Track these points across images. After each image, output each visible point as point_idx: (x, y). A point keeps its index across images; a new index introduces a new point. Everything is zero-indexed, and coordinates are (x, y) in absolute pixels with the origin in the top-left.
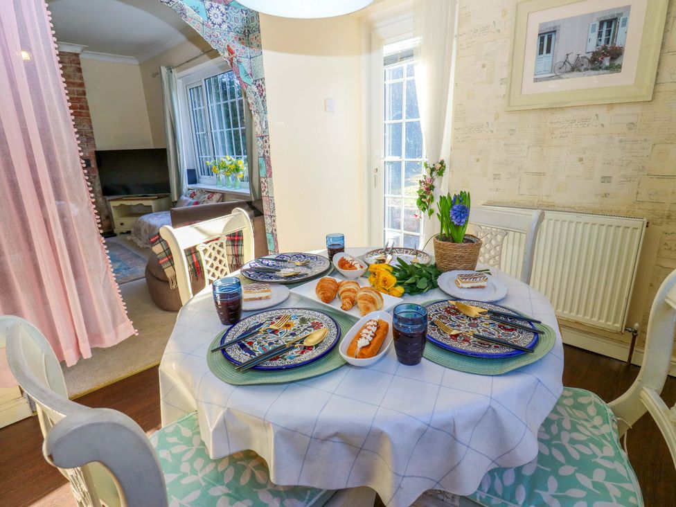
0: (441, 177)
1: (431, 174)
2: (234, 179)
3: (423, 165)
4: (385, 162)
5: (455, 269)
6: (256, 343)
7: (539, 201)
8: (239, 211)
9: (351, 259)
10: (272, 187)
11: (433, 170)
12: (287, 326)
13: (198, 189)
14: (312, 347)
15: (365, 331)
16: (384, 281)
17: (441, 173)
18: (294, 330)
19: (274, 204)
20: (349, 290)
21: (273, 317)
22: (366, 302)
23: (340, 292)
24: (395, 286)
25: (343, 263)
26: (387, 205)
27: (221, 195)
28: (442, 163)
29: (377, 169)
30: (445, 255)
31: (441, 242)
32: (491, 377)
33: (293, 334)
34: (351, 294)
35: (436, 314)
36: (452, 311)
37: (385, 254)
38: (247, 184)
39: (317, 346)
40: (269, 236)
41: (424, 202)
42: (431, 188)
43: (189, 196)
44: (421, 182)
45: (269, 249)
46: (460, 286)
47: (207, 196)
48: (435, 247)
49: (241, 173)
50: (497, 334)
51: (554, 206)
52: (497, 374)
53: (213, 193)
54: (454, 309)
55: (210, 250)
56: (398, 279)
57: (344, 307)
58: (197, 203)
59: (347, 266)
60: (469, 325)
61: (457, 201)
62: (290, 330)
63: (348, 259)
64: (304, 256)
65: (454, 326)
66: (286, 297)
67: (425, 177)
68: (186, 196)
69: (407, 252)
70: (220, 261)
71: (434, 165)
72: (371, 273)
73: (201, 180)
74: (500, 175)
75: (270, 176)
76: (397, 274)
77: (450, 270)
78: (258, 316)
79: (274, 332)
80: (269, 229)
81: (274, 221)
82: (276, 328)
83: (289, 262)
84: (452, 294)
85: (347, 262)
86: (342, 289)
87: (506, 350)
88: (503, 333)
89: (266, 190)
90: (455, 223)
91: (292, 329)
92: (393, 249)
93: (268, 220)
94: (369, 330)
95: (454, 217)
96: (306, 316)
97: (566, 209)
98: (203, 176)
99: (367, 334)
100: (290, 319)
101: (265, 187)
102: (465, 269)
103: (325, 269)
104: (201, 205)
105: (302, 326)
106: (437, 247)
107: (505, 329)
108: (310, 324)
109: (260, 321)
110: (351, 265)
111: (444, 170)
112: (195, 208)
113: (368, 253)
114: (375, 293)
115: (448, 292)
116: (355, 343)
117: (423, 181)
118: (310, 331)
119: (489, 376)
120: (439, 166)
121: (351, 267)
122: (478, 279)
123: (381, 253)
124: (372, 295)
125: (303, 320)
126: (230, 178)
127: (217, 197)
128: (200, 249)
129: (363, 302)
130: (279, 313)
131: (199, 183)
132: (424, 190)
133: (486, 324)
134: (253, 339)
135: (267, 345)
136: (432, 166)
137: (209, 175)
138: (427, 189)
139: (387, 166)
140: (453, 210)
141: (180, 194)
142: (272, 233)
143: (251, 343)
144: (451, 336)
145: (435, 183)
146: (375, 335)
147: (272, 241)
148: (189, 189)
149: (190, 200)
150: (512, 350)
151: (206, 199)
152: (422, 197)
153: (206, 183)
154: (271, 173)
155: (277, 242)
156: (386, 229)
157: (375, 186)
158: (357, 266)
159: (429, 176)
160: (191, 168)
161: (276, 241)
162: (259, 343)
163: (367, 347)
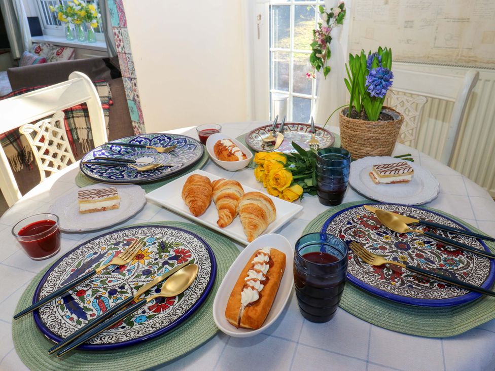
0: (340, 25)
1: (328, 21)
2: (86, 29)
3: (317, 10)
4: (270, 6)
5: (367, 155)
6: (90, 292)
7: (458, 55)
8: (79, 76)
9: (231, 144)
10: (129, 41)
11: (330, 16)
12: (139, 257)
13: (45, 43)
14: (174, 298)
15: (252, 274)
16: (276, 180)
17: (340, 19)
18: (149, 264)
19: (133, 62)
20: (229, 196)
21: (118, 243)
22: (253, 216)
23: (215, 198)
24: (292, 185)
25: (220, 149)
26: (273, 60)
27: (72, 50)
28: (342, 6)
29: (260, 16)
30: (355, 136)
31: (351, 119)
32: (439, 342)
33: (147, 273)
34: (231, 203)
35: (350, 228)
36: (371, 222)
37: (275, 132)
38: (101, 36)
39: (181, 296)
40: (130, 103)
41: (319, 59)
42: (327, 40)
43: (33, 51)
44: (315, 32)
45: (132, 119)
46: (377, 181)
47: (55, 51)
48: (342, 126)
49: (94, 21)
50: (437, 260)
51: (476, 61)
52: (448, 335)
53: (63, 47)
54: (373, 218)
55: (41, 132)
56: (294, 173)
57: (222, 222)
58: (44, 61)
59: (225, 153)
60: (396, 245)
61: (375, 62)
62: (143, 265)
63: (227, 143)
64: (169, 138)
65: (376, 249)
66: (140, 206)
67: (320, 24)
68: (30, 52)
69: (302, 129)
70: (59, 146)
71: (332, 9)
72: (257, 165)
73: (48, 31)
74: (412, 21)
75: (125, 26)
76: (293, 166)
77: (362, 157)
78: (96, 241)
79: (119, 268)
80: (130, 95)
81: (135, 85)
82: (121, 263)
83: (149, 148)
84: (368, 195)
85: (225, 149)
86: (218, 194)
87: (456, 293)
88: (445, 260)
89: (122, 44)
90: (373, 94)
91: (147, 262)
92: (285, 124)
93: (127, 84)
94: (258, 272)
95: (372, 87)
96: (167, 240)
97: (490, 66)
98: (49, 26)
99: (255, 280)
100: (145, 245)
101: (120, 40)
102: (381, 155)
103: (196, 158)
104: (49, 63)
105: (161, 257)
106: (344, 126)
107: (446, 251)
108: (173, 253)
109: (100, 251)
110: (230, 152)
111: (344, 16)
112: (42, 67)
113: (253, 132)
114: (265, 202)
115: (362, 192)
116: (238, 297)
117: (318, 31)
118: (172, 265)
119: (437, 338)
120: (338, 10)
121: (231, 155)
122: (401, 172)
123: (269, 131)
124: (260, 205)
125: (163, 247)
126: (82, 28)
127: (67, 53)
128: (26, 131)
129: (248, 216)
130: (129, 235)
131: (46, 34)
132: (320, 42)
133: (420, 244)
134: (87, 285)
135: (107, 295)
136: (329, 11)
137: (56, 24)
138: (323, 41)
139: (273, 11)
140: (371, 75)
141: (22, 48)
142: (134, 100)
143: (81, 294)
144: (374, 267)
145: (333, 34)
146: (268, 279)
147: (135, 109)
148: (33, 43)
149: (36, 56)
150: (464, 292)
151: (55, 55)
152: (316, 51)
153: (53, 35)
154: (125, 21)
155: (141, 111)
156: (273, 90)
157: (259, 38)
158: (239, 155)
159: (325, 25)
160: (33, 15)
161: (140, 109)
162: (94, 292)
163: (256, 303)
